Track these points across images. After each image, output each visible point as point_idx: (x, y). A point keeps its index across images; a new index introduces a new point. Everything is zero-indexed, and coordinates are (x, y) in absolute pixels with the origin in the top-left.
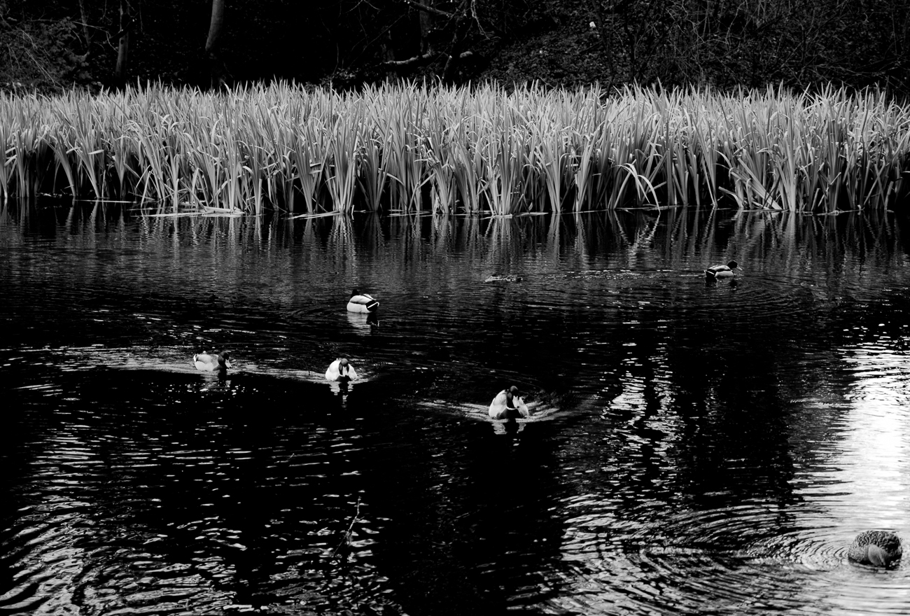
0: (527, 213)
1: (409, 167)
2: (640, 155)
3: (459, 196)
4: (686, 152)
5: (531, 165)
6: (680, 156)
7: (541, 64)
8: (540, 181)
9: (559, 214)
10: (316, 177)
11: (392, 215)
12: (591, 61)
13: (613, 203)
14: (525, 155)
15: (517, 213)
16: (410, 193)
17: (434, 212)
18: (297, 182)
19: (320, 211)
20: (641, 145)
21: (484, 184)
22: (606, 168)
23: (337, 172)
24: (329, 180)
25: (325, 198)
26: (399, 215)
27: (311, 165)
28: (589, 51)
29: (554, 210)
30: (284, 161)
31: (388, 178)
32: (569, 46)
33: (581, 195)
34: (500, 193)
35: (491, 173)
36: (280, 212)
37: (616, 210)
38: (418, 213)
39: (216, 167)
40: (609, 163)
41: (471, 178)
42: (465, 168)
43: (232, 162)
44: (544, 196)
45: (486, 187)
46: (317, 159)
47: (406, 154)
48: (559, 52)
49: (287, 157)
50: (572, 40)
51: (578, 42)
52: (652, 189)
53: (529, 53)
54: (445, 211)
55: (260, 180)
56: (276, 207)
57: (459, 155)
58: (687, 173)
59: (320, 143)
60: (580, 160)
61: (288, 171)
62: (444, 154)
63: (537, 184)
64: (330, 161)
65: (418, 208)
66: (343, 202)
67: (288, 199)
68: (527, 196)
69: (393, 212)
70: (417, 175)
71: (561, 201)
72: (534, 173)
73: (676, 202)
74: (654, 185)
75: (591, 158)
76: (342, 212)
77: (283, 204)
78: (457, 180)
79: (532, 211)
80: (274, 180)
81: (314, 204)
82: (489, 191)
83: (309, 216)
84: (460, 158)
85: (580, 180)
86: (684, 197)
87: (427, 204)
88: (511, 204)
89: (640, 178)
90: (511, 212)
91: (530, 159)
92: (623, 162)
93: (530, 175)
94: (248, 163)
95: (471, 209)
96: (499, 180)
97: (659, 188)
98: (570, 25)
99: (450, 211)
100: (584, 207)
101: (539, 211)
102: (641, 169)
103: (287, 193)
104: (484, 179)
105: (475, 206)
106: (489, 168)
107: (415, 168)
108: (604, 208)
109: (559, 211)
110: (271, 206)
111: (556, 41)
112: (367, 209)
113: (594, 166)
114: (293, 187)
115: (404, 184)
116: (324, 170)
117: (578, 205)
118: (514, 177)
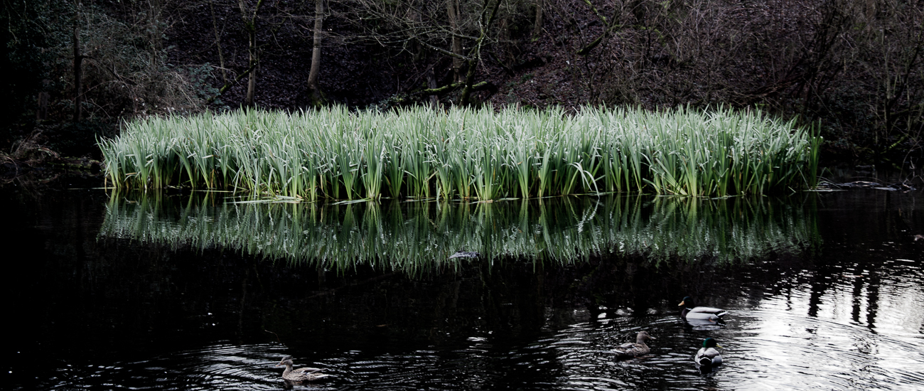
0: (504, 199)
1: (420, 167)
2: (586, 156)
3: (455, 187)
4: (619, 154)
5: (508, 165)
6: (614, 155)
7: (531, 90)
8: (513, 176)
9: (527, 199)
10: (354, 174)
11: (408, 200)
12: (566, 87)
13: (567, 191)
14: (503, 157)
15: (497, 198)
16: (421, 184)
17: (438, 199)
18: (341, 177)
19: (358, 198)
20: (587, 149)
21: (473, 178)
22: (561, 166)
23: (369, 170)
24: (363, 176)
25: (361, 189)
26: (412, 200)
27: (351, 166)
28: (565, 80)
29: (524, 196)
30: (332, 162)
31: (405, 174)
32: (551, 78)
33: (543, 185)
34: (484, 184)
35: (478, 169)
36: (330, 199)
37: (569, 195)
38: (427, 199)
39: (285, 167)
40: (564, 162)
41: (464, 173)
42: (459, 167)
43: (295, 164)
44: (516, 186)
45: (474, 180)
46: (354, 162)
47: (419, 158)
48: (544, 81)
49: (334, 160)
50: (553, 73)
51: (558, 75)
52: (594, 181)
53: (524, 82)
54: (446, 197)
55: (315, 177)
56: (327, 195)
57: (455, 158)
58: (620, 168)
59: (357, 151)
60: (542, 159)
61: (335, 170)
62: (446, 156)
63: (511, 177)
64: (363, 163)
65: (427, 195)
66: (373, 191)
67: (335, 190)
68: (504, 187)
69: (410, 199)
70: (426, 171)
71: (529, 189)
72: (509, 170)
73: (613, 189)
74: (595, 178)
75: (550, 159)
76: (372, 199)
77: (331, 193)
78: (454, 174)
79: (508, 197)
80: (325, 176)
81: (352, 193)
82: (476, 183)
83: (350, 202)
84: (456, 160)
85: (542, 175)
86: (619, 186)
87: (433, 193)
88: (492, 192)
89: (586, 174)
90: (492, 198)
91: (507, 160)
92: (574, 161)
93: (507, 171)
94: (306, 164)
95: (465, 196)
96: (483, 175)
97: (599, 180)
98: (553, 63)
99: (449, 197)
100: (546, 193)
101: (513, 197)
102: (586, 167)
103: (334, 186)
104: (473, 174)
105: (467, 194)
106: (476, 167)
107: (425, 167)
108: (560, 194)
109: (527, 197)
110: (323, 195)
111: (542, 74)
112: (391, 196)
113: (552, 164)
114: (338, 181)
115: (417, 178)
116: (360, 169)
117: (541, 192)
118: (493, 173)
